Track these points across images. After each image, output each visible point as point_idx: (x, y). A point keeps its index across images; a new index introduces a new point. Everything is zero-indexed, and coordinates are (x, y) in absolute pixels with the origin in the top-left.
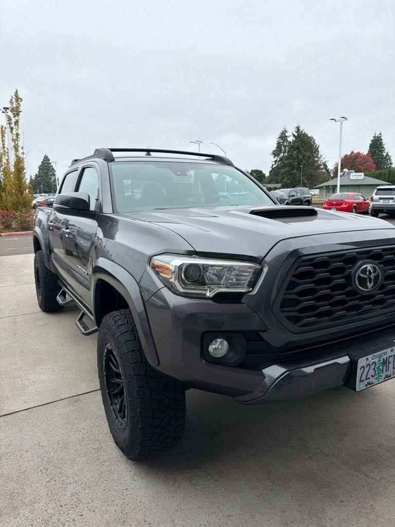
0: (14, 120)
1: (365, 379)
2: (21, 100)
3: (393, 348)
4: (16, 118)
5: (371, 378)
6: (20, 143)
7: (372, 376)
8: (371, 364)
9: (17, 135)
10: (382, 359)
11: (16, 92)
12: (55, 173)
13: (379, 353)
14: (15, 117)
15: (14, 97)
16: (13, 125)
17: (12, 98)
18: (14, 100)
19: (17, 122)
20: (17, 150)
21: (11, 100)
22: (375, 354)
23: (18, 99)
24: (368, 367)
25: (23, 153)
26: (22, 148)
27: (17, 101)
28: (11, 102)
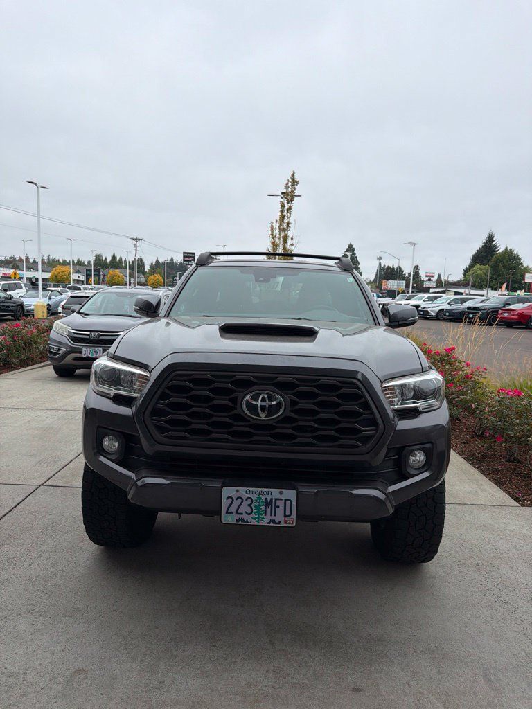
0: (287, 207)
1: (234, 511)
2: (297, 183)
3: (283, 490)
4: (289, 205)
5: (244, 514)
6: (290, 234)
7: (246, 512)
8: (244, 499)
9: (288, 223)
10: (263, 498)
11: (293, 175)
12: (359, 266)
13: (259, 489)
14: (288, 203)
15: (290, 180)
16: (285, 213)
17: (289, 181)
18: (290, 184)
19: (290, 209)
20: (285, 241)
21: (287, 184)
22: (251, 489)
23: (294, 182)
24: (240, 500)
25: (292, 245)
26: (292, 239)
27: (292, 185)
28: (287, 186)
